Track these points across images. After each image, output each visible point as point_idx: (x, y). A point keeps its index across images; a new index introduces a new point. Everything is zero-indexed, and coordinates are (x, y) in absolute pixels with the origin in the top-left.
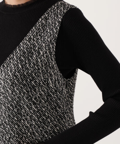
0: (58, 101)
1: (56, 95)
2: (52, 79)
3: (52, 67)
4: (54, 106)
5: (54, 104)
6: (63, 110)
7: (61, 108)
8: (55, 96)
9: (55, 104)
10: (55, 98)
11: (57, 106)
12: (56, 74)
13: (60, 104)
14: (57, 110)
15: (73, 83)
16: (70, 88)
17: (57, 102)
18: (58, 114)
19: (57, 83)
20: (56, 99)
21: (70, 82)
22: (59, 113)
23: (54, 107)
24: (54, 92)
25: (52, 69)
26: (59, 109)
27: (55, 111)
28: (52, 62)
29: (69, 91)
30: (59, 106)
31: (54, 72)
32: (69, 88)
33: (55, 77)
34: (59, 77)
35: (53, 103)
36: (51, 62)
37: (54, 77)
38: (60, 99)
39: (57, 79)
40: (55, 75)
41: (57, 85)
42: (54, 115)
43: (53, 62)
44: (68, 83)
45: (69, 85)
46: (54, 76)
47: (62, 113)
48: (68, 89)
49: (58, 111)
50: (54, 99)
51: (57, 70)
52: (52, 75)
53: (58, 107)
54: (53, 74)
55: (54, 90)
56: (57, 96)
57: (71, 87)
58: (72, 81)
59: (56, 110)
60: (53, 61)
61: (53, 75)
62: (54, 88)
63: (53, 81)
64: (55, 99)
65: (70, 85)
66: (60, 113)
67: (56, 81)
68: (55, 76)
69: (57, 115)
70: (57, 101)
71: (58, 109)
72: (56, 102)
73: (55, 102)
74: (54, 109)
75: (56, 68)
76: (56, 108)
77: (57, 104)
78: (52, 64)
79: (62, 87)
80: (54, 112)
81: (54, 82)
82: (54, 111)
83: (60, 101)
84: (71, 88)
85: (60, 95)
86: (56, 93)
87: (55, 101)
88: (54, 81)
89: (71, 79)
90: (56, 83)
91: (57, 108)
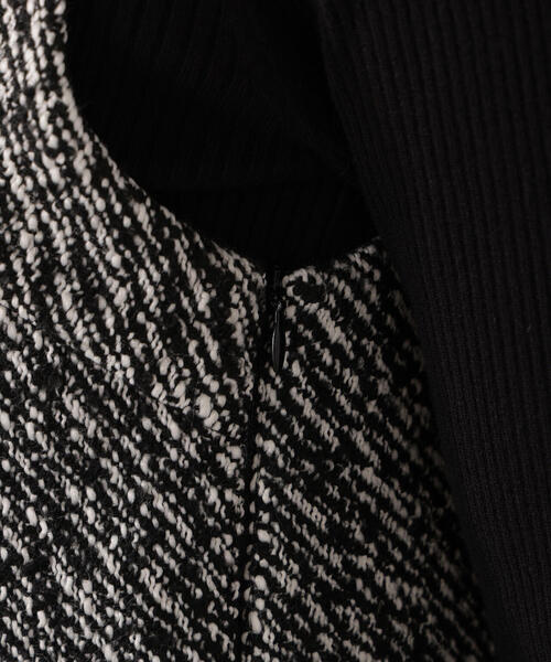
0: (73, 493)
1: (49, 417)
2: (15, 240)
3: (20, 108)
4: (18, 545)
5: (22, 516)
6: (128, 598)
7: (105, 572)
8: (29, 427)
9: (30, 513)
10: (36, 447)
11: (59, 540)
12: (60, 204)
13: (92, 529)
14: (58, 588)
15: (361, 322)
16: (307, 372)
17: (61, 493)
18: (59, 633)
19: (67, 302)
20: (51, 462)
21: (314, 306)
22: (78, 630)
23: (24, 553)
24: (23, 385)
25: (15, 129)
26: (78, 584)
27: (28, 602)
28: (21, 56)
29: (296, 410)
30: (83, 543)
31: (33, 175)
32: (296, 370)
33: (43, 227)
34: (94, 241)
35: (13, 506)
36: (15, 52)
37: (32, 222)
38: (91, 475)
39: (77, 249)
40: (48, 207)
41: (62, 314)
42: (18, 632)
43: (29, 55)
44: (291, 312)
45: (305, 341)
46: (37, 213)
47: (109, 630)
48: (291, 381)
49: (68, 599)
50: (20, 456)
51: (69, 163)
52: (14, 197)
53: (69, 553)
54: (20, 194)
55: (27, 360)
56: (63, 433)
57: (327, 357)
58: (348, 293)
59: (38, 586)
60: (32, 45)
61: (29, 207)
62: (29, 341)
63: (17, 266)
64: (34, 465)
65: (321, 335)
66: (87, 633)
67: (59, 279)
68: (45, 215)
69: (57, 648)
70: (51, 483)
71: (67, 584)
72: (43, 498)
73: (36, 490)
74: (29, 572)
75: (57, 132)
76: (40, 565)
77: (58, 522)
78: (20, 77)
79: (137, 346)
80: (22, 606)
81: (34, 287)
82: (24, 590)
83: (91, 493)
84: (329, 371)
85: (91, 426)
86: (43, 396)
87: (31, 482)
88: (28, 272)
89: (343, 275)
90: (52, 290)
91: (56, 569)
